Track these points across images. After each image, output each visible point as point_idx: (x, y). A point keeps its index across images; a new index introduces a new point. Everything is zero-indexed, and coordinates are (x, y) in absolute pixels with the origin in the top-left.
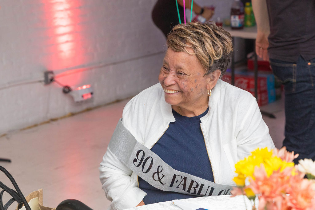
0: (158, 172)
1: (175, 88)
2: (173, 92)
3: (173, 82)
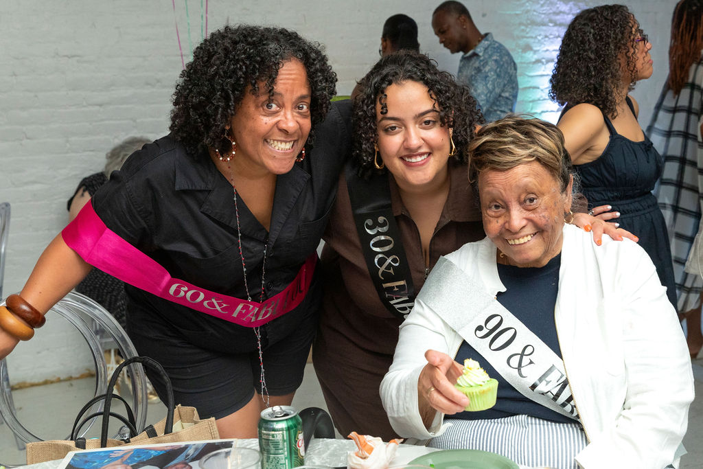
0: (522, 355)
1: (529, 230)
2: (529, 238)
3: (524, 222)
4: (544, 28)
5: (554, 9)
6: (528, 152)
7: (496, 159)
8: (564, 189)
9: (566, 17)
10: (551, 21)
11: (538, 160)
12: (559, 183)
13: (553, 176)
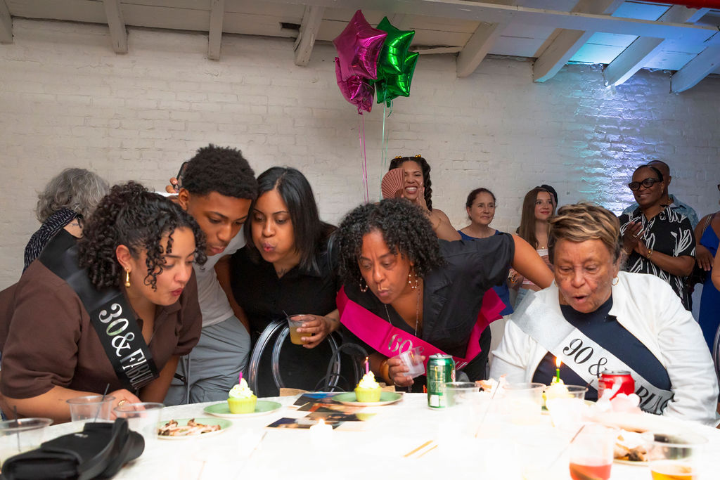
4: (612, 203)
5: (620, 191)
6: (595, 232)
7: (571, 233)
8: (615, 262)
9: (628, 196)
10: (617, 199)
11: (601, 239)
12: (613, 257)
13: (610, 251)
